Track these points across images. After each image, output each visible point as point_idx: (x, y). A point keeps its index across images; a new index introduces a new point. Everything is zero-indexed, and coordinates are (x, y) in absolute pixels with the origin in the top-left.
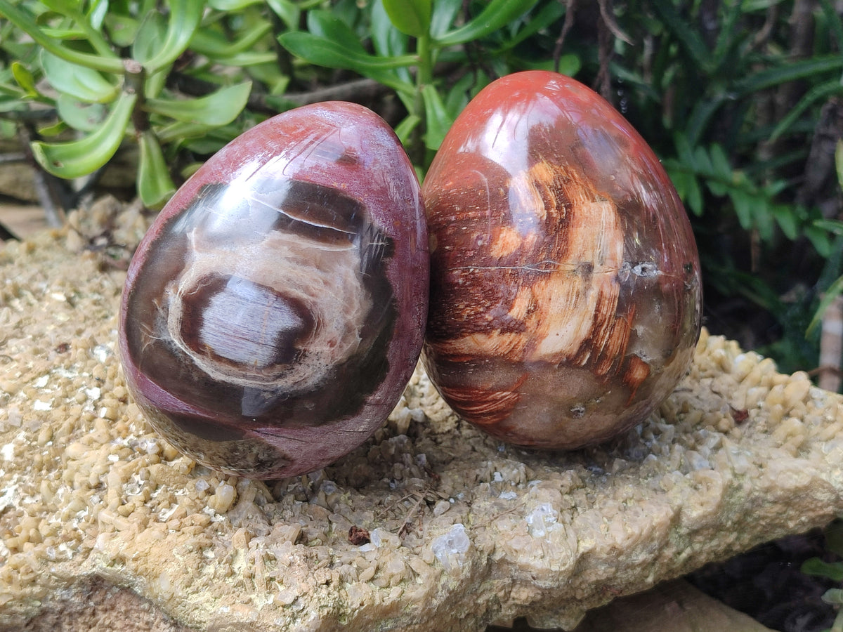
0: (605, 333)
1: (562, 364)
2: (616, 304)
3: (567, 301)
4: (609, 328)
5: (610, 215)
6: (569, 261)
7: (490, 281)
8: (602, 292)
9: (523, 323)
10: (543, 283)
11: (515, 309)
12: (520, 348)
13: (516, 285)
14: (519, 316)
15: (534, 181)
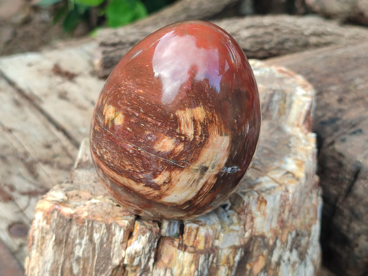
0: (200, 199)
1: (172, 207)
2: (212, 187)
3: (188, 183)
4: (204, 197)
5: (227, 143)
6: (196, 164)
7: (148, 160)
8: (207, 181)
9: (159, 186)
10: (178, 172)
11: (157, 179)
12: (153, 195)
13: (163, 168)
14: (159, 183)
15: (192, 117)
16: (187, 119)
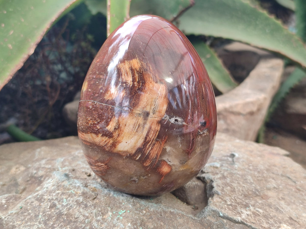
0: (149, 147)
1: (127, 157)
2: (157, 134)
3: (134, 128)
4: (152, 145)
5: (163, 91)
6: (138, 109)
7: (102, 110)
8: (151, 127)
9: (112, 133)
10: (124, 116)
11: (109, 126)
12: (109, 145)
13: (112, 115)
14: (111, 130)
15: (130, 67)
16: (126, 69)
